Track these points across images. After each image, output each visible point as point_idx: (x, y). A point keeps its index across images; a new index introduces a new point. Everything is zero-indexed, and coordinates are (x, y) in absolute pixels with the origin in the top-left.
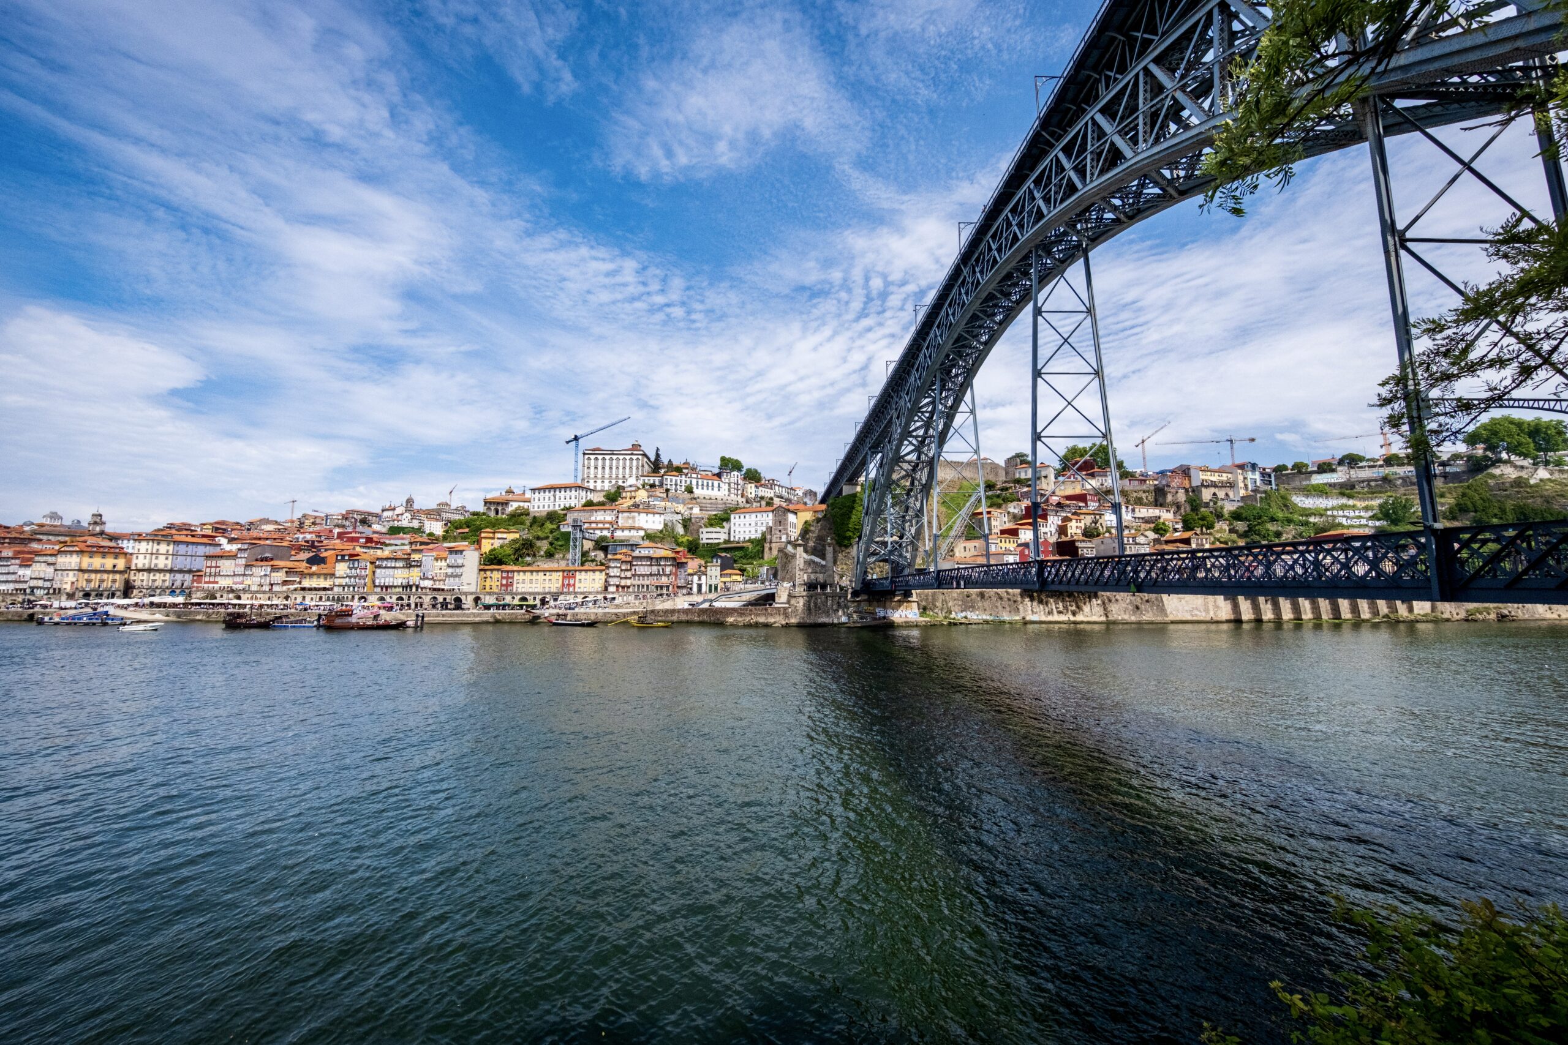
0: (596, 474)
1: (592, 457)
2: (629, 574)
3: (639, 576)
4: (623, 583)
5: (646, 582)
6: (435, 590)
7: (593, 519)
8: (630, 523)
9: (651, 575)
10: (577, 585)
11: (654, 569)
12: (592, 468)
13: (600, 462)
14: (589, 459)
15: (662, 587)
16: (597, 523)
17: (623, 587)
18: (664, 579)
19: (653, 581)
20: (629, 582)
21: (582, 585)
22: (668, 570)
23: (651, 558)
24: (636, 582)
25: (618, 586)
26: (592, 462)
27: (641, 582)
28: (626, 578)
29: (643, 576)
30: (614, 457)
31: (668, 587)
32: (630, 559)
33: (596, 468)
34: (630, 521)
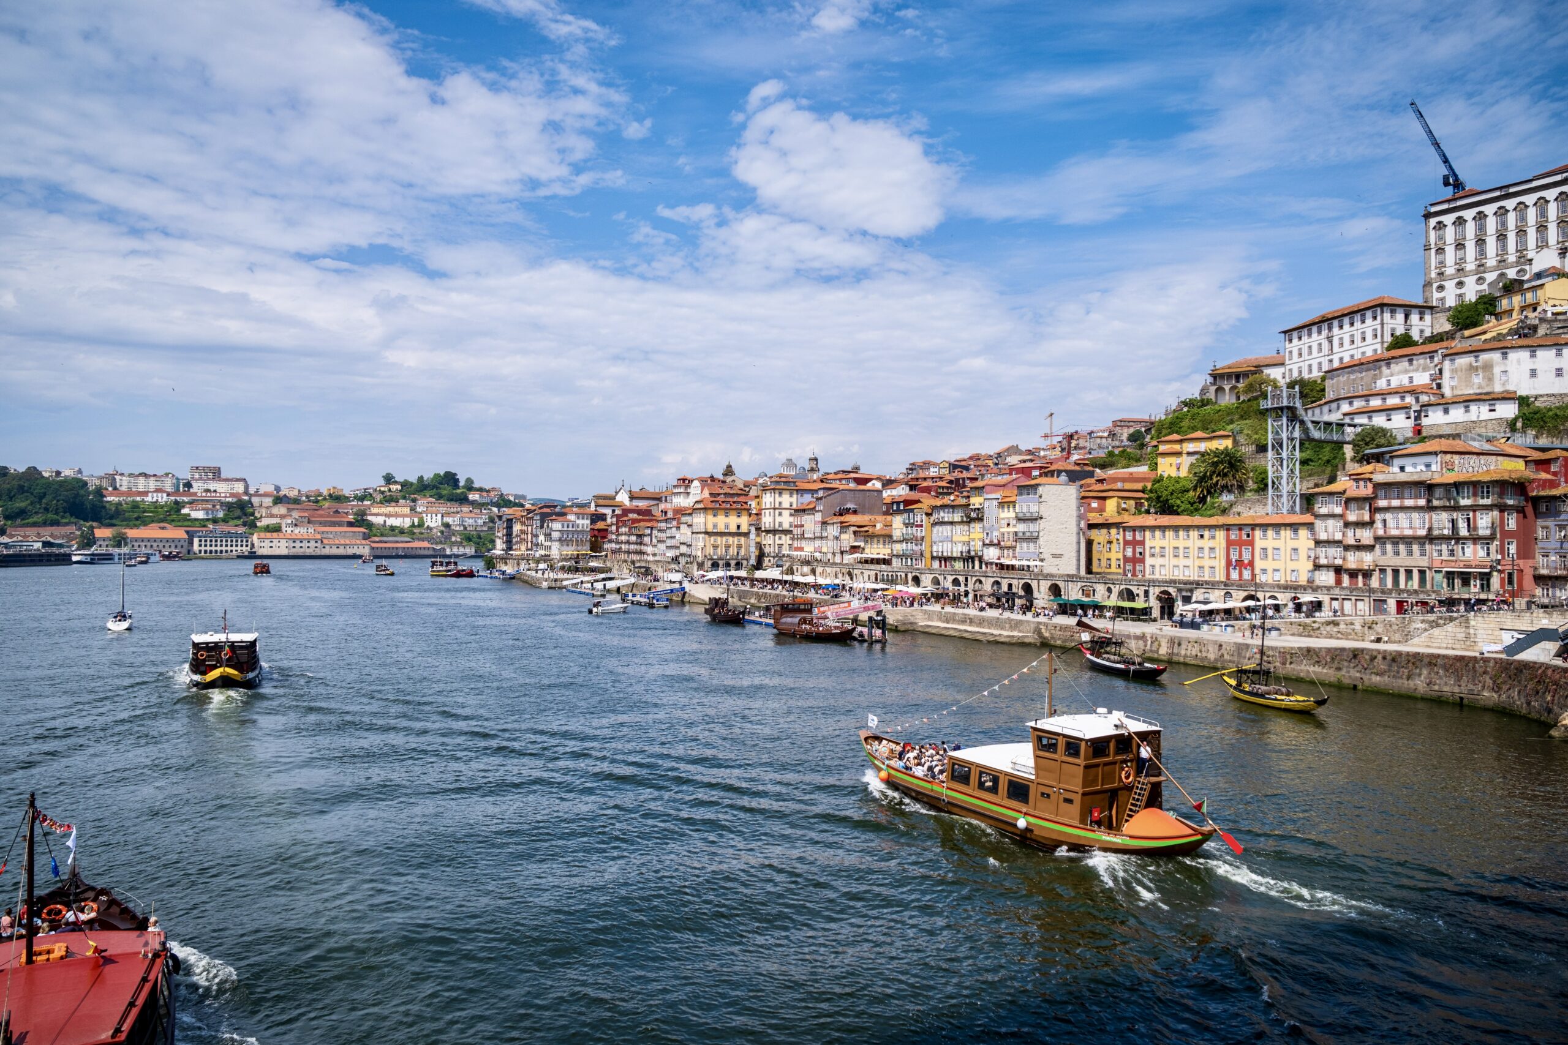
0: (1461, 262)
1: (1448, 219)
2: (1366, 536)
3: (1396, 540)
4: (1353, 560)
5: (1417, 559)
6: (1002, 567)
7: (1381, 384)
8: (1477, 384)
9: (1431, 538)
10: (1259, 564)
11: (1441, 522)
12: (1450, 251)
13: (1470, 229)
14: (1441, 226)
15: (1466, 579)
16: (1383, 395)
17: (1353, 574)
18: (1473, 555)
19: (1438, 556)
20: (1367, 559)
21: (1269, 564)
22: (1484, 522)
23: (1430, 488)
24: (1387, 557)
25: (1338, 570)
26: (1450, 233)
27: (1403, 560)
28: (1359, 547)
29: (1408, 540)
30: (1510, 204)
31: (1486, 578)
32: (1367, 491)
33: (1460, 246)
34: (1478, 379)
